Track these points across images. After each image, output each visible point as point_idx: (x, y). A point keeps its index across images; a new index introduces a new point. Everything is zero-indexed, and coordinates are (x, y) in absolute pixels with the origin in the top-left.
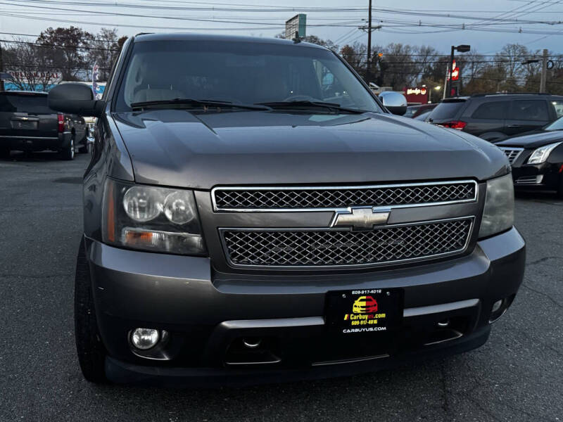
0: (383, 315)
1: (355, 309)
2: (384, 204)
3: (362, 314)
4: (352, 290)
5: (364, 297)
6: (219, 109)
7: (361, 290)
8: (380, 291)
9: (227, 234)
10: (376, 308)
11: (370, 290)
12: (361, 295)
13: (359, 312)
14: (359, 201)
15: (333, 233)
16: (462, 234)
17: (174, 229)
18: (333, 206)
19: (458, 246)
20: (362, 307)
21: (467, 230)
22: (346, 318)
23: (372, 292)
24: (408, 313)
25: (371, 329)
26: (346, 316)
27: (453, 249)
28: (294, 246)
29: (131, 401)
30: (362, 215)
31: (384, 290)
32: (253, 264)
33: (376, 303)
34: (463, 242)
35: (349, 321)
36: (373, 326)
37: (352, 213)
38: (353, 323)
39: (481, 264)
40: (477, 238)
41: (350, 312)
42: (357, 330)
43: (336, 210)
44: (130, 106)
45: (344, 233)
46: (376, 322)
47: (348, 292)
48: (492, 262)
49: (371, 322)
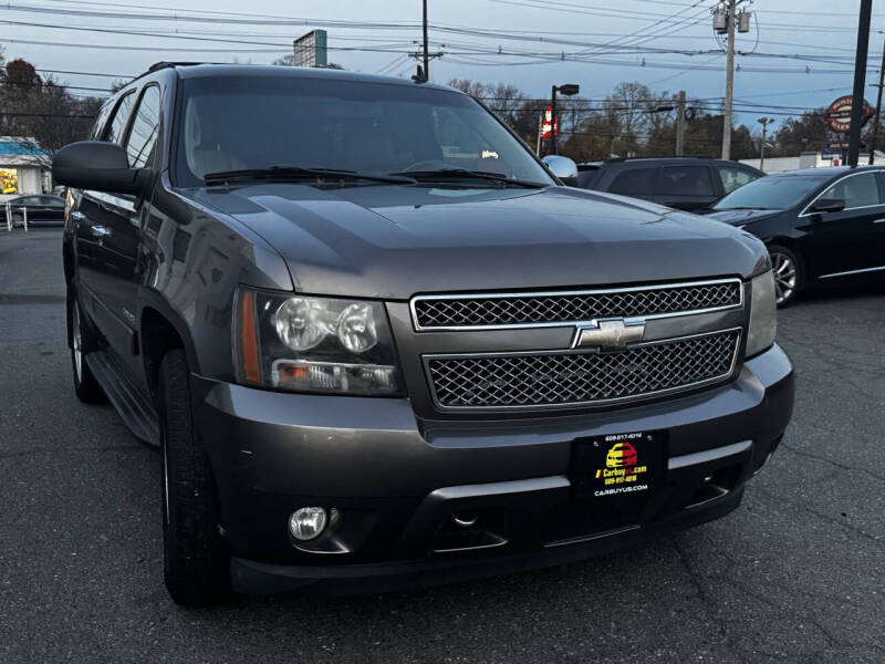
0: (644, 469)
1: (609, 463)
2: (635, 314)
3: (618, 468)
4: (605, 436)
5: (620, 445)
6: (342, 182)
7: (616, 435)
8: (640, 436)
9: (433, 363)
10: (634, 459)
11: (628, 434)
12: (617, 442)
13: (614, 465)
14: (605, 311)
15: (573, 357)
16: (726, 353)
17: (358, 359)
18: (571, 319)
19: (723, 370)
20: (618, 458)
21: (733, 347)
22: (598, 475)
23: (631, 436)
24: (674, 464)
25: (629, 489)
26: (599, 472)
27: (716, 373)
28: (508, 378)
29: (251, 627)
30: (612, 330)
31: (645, 434)
32: (468, 404)
33: (635, 452)
34: (728, 363)
35: (602, 478)
36: (632, 484)
37: (599, 327)
38: (608, 482)
39: (754, 392)
40: (744, 358)
41: (603, 466)
42: (612, 491)
43: (577, 324)
44: (203, 179)
45: (587, 356)
46: (634, 478)
47: (601, 438)
48: (767, 389)
49: (628, 479)
